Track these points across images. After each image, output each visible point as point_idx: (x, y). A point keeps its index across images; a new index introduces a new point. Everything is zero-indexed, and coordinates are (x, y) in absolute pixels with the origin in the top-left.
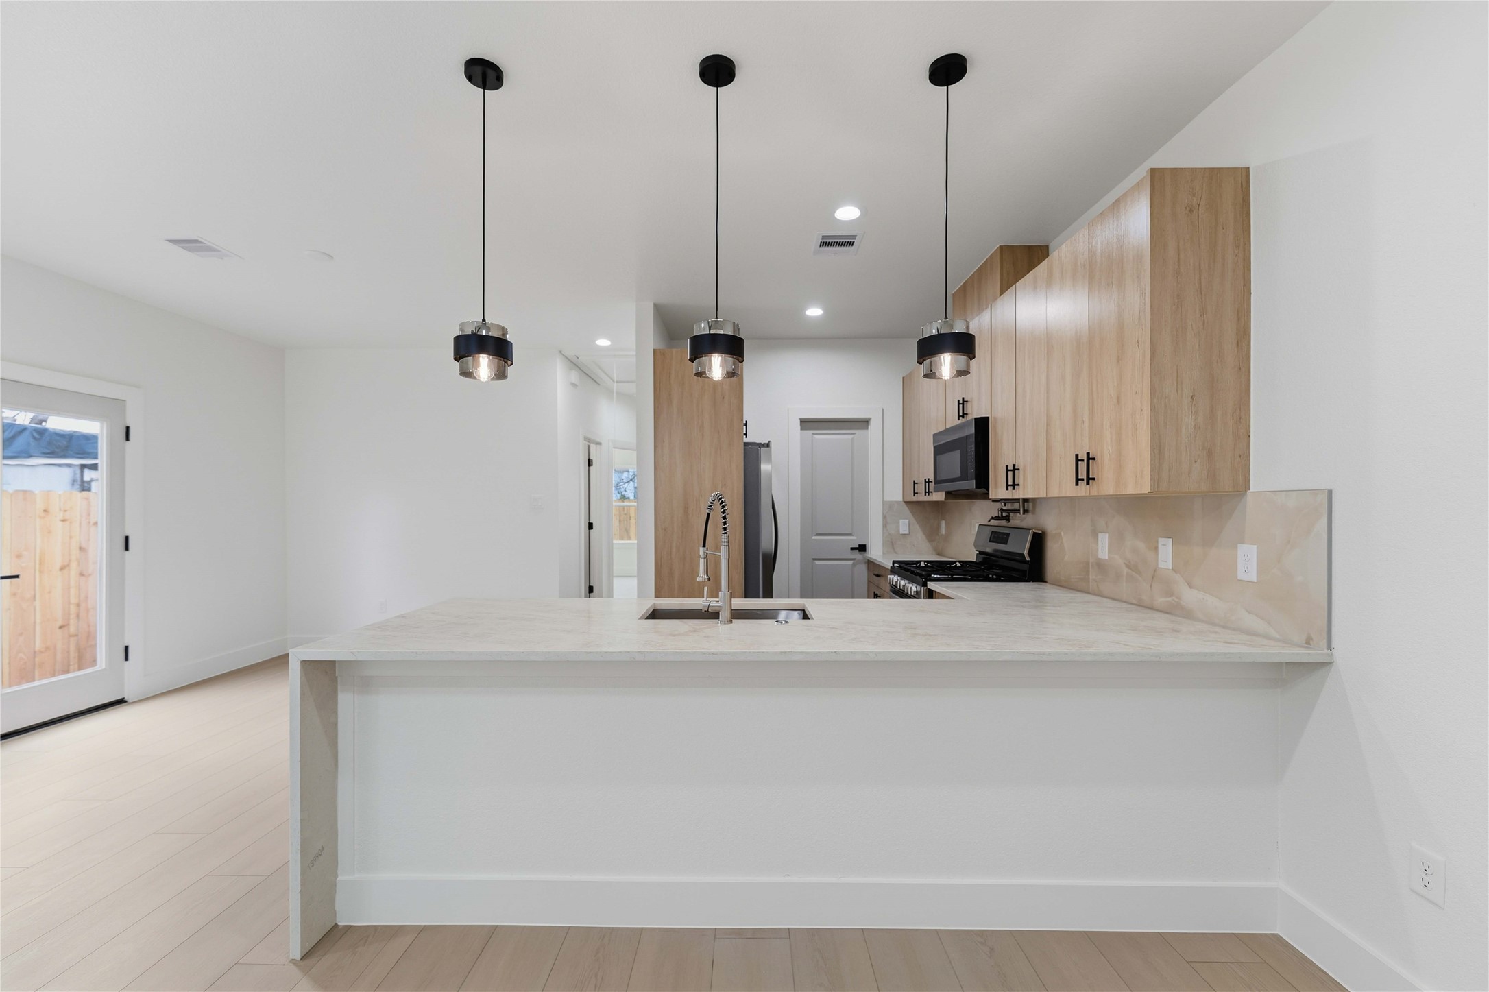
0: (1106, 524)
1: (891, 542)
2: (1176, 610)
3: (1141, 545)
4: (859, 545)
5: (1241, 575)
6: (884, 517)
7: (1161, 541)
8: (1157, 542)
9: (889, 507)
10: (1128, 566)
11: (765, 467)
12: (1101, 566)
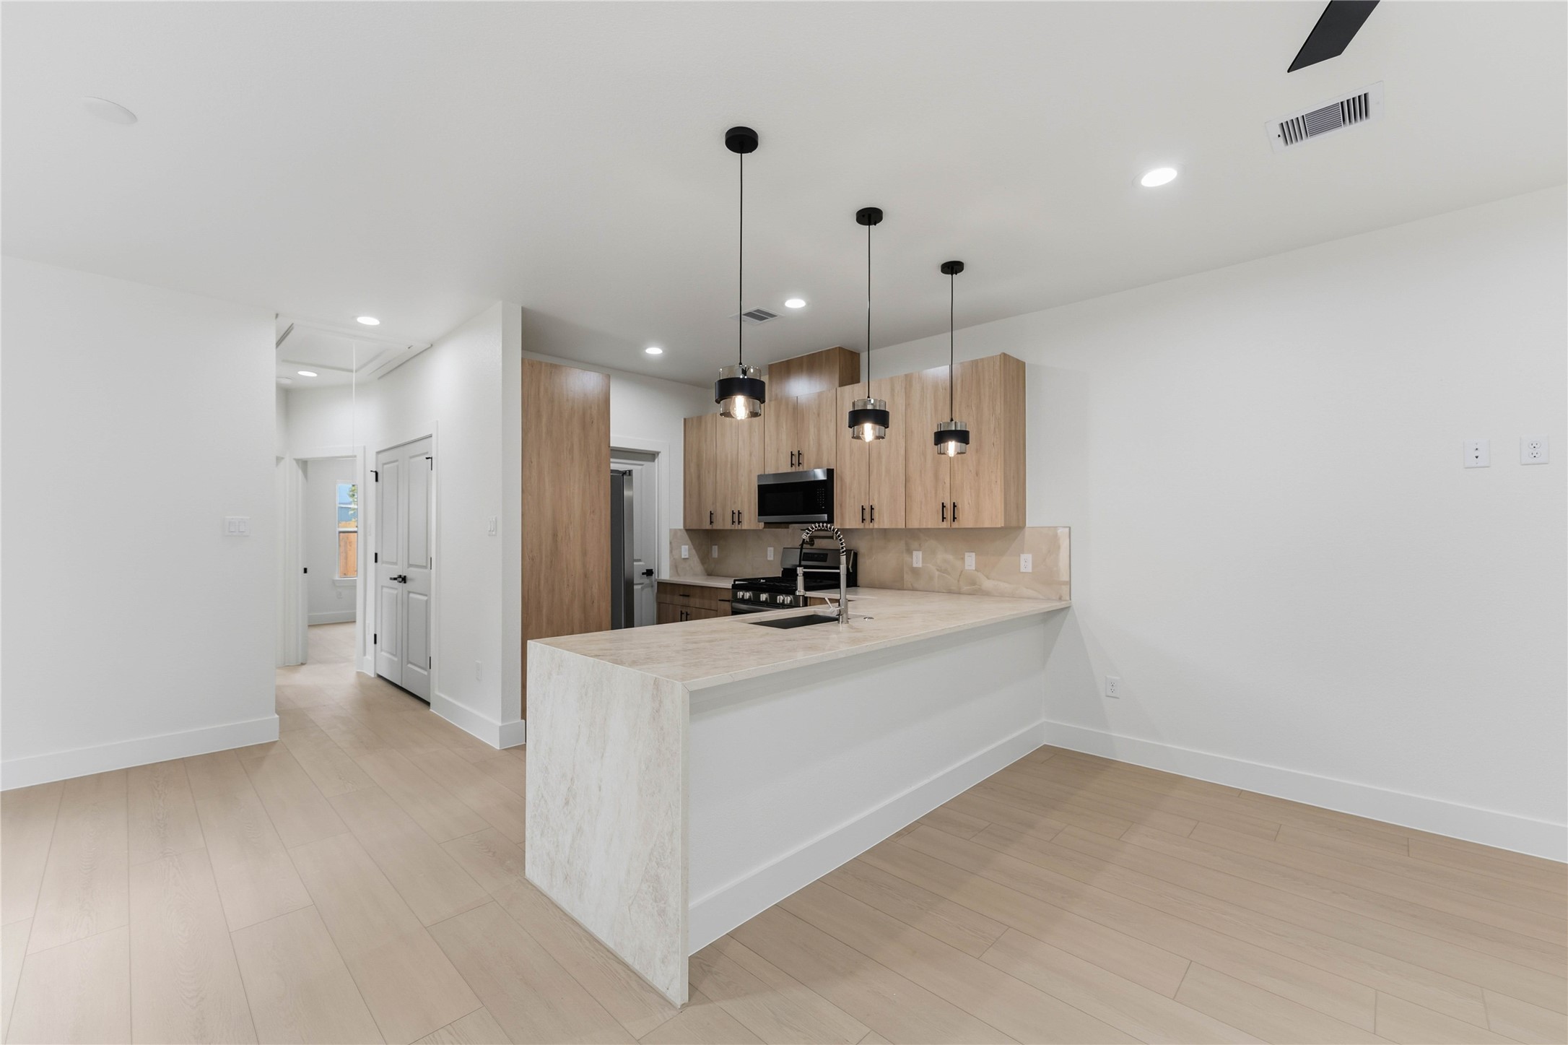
0: (920, 545)
1: (675, 567)
2: (977, 592)
3: (950, 557)
4: (647, 570)
5: (1023, 570)
6: (671, 543)
7: (967, 554)
8: (964, 555)
9: (674, 533)
10: (938, 570)
11: (627, 493)
12: (915, 571)
